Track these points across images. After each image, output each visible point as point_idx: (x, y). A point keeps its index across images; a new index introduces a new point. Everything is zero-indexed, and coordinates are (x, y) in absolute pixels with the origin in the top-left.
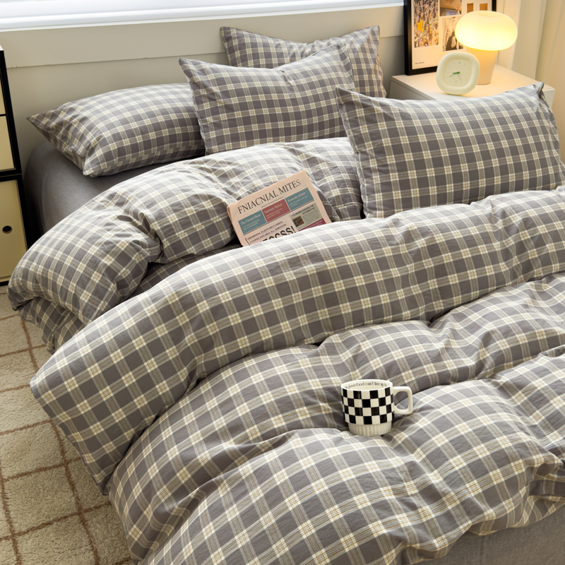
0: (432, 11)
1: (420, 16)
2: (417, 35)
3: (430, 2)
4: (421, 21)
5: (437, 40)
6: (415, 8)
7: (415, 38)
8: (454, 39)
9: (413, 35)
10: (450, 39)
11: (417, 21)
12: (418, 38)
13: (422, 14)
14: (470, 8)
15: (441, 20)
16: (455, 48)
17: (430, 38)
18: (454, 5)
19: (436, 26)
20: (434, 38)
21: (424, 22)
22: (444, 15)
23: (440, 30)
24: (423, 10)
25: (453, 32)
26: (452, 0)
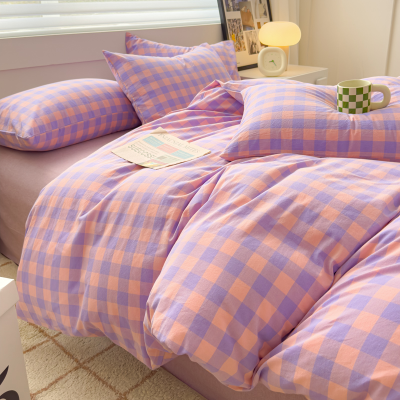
0: (239, 28)
3: (237, 21)
4: (234, 34)
5: (244, 47)
6: (229, 25)
8: (254, 46)
10: (252, 46)
13: (233, 29)
14: (259, 27)
15: (244, 33)
16: (255, 53)
17: (241, 46)
18: (250, 23)
19: (242, 37)
22: (246, 30)
23: (245, 40)
24: (234, 26)
25: (253, 42)
26: (248, 20)
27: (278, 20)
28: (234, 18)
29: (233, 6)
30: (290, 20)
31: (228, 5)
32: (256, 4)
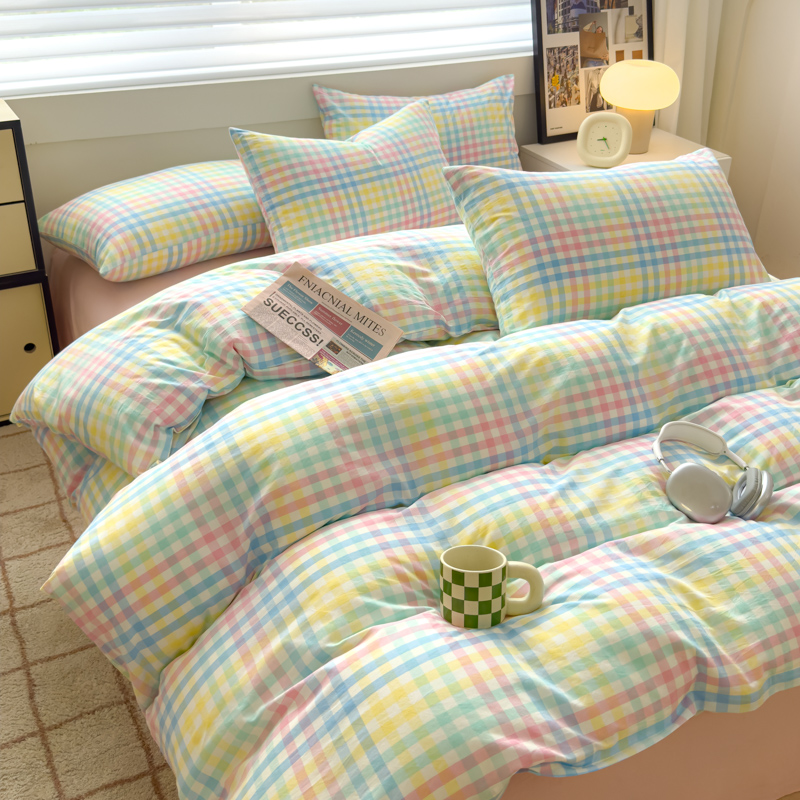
0: (570, 62)
1: (555, 69)
2: (553, 93)
3: (568, 51)
4: (557, 75)
5: (578, 98)
6: (549, 58)
7: (550, 96)
8: (599, 96)
9: (547, 93)
10: (595, 98)
11: (551, 75)
12: (553, 97)
13: (558, 66)
14: (620, 56)
15: (582, 72)
16: (602, 109)
17: (570, 96)
18: (599, 53)
19: (577, 80)
20: (574, 96)
21: (561, 76)
22: (587, 66)
23: (582, 86)
24: (559, 60)
25: (600, 89)
26: (596, 48)
28: (562, 45)
29: (564, 24)
31: (552, 21)
32: (619, 16)
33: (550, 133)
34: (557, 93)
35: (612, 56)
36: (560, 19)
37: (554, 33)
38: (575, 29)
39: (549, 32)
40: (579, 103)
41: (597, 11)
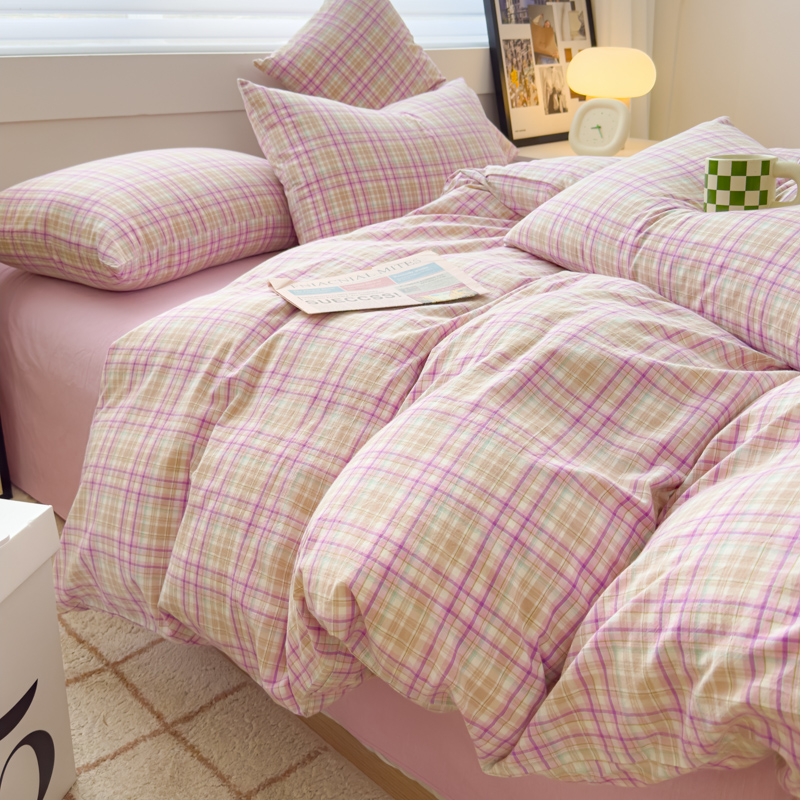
0: (526, 58)
2: (513, 91)
3: (522, 44)
5: (536, 98)
6: (506, 51)
7: (511, 94)
8: (556, 97)
9: (509, 91)
10: (552, 97)
12: (514, 95)
13: (515, 60)
14: (569, 58)
15: (537, 69)
16: (558, 111)
17: (529, 96)
18: (549, 50)
19: (533, 77)
20: (533, 96)
22: (541, 63)
23: (538, 84)
24: (515, 54)
25: (554, 89)
26: (546, 43)
27: (609, 45)
29: (516, 13)
30: (634, 46)
31: (504, 10)
32: (563, 11)
33: (516, 136)
34: (517, 91)
35: (562, 55)
36: (511, 8)
37: (508, 22)
38: (526, 21)
39: (503, 22)
40: (538, 104)
41: (543, 3)
